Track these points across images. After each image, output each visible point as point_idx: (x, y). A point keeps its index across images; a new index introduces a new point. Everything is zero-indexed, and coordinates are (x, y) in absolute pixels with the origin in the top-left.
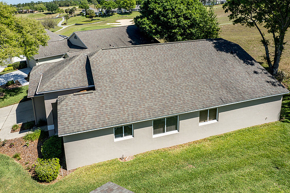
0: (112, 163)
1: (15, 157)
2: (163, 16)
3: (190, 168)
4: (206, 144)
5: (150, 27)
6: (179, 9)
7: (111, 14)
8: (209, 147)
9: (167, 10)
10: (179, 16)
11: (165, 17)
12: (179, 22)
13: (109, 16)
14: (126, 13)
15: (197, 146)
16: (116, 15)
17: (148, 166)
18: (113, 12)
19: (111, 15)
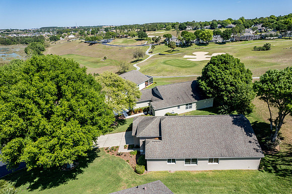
0: (166, 172)
1: (127, 161)
2: (215, 82)
3: (197, 182)
4: (210, 173)
5: (206, 88)
6: (227, 79)
7: (189, 44)
8: (210, 175)
9: (218, 79)
10: (227, 84)
11: (217, 83)
12: (226, 88)
13: (188, 46)
14: (203, 44)
15: (205, 173)
16: (194, 46)
17: (179, 177)
18: (192, 42)
19: (190, 46)
